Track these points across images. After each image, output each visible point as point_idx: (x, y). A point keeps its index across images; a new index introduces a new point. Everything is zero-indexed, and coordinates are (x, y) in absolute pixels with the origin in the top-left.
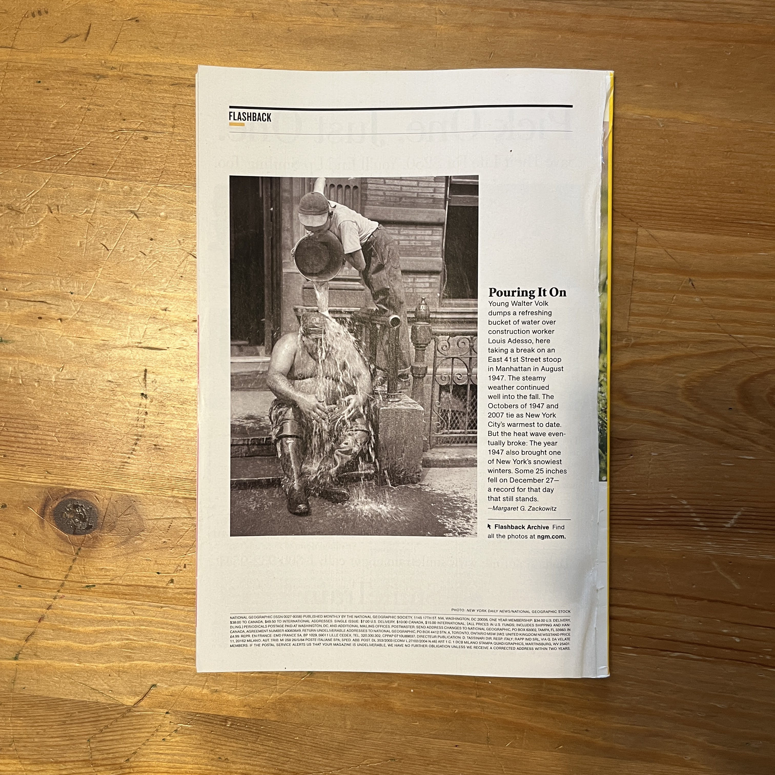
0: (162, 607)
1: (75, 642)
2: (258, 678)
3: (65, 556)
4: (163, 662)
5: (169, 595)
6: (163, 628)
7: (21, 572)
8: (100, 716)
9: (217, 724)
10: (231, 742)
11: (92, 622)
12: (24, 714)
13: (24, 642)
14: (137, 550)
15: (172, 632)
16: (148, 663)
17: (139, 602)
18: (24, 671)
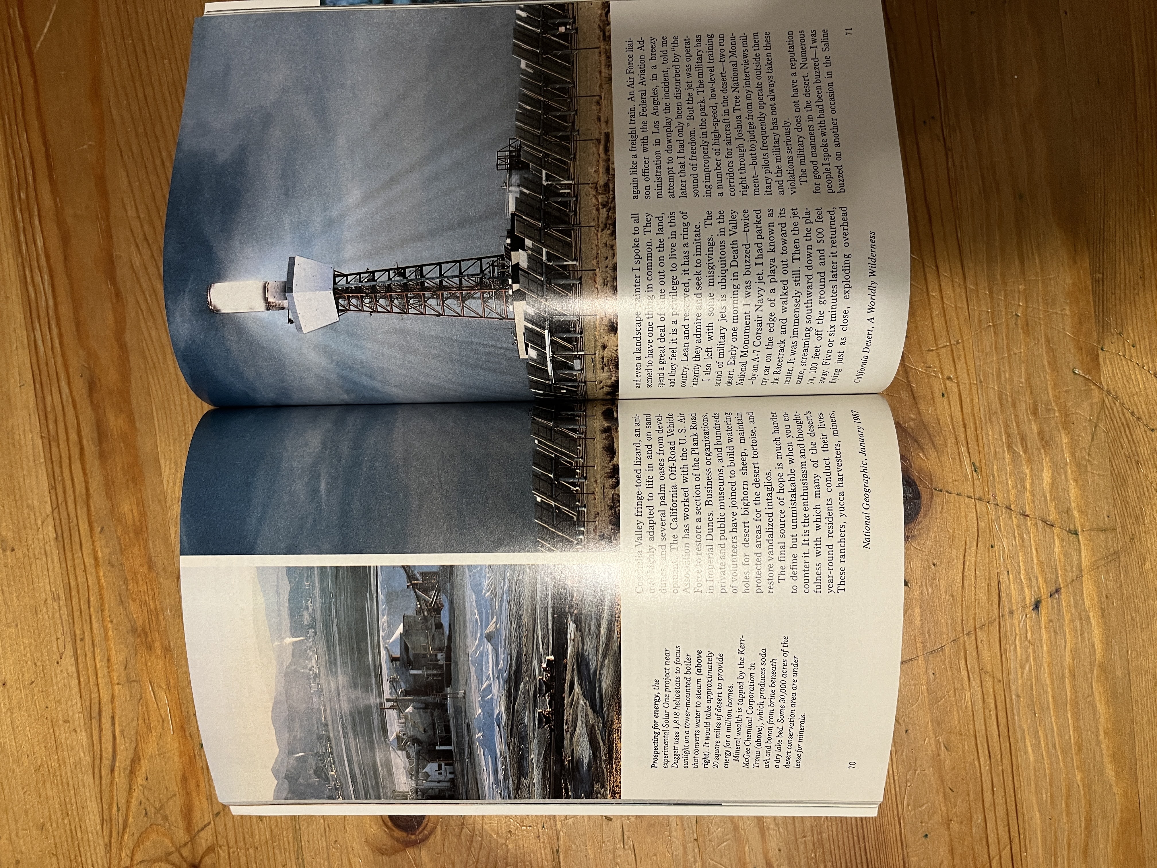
0: (981, 382)
1: (1042, 471)
2: (1039, 255)
3: (947, 502)
4: (1044, 366)
5: (966, 375)
6: (1005, 377)
7: (975, 548)
8: (1123, 424)
9: (1103, 290)
10: (1120, 269)
11: (1015, 457)
12: (1138, 511)
13: (1056, 531)
14: (923, 425)
15: (1007, 364)
16: (1049, 383)
17: (982, 409)
18: (1088, 520)
